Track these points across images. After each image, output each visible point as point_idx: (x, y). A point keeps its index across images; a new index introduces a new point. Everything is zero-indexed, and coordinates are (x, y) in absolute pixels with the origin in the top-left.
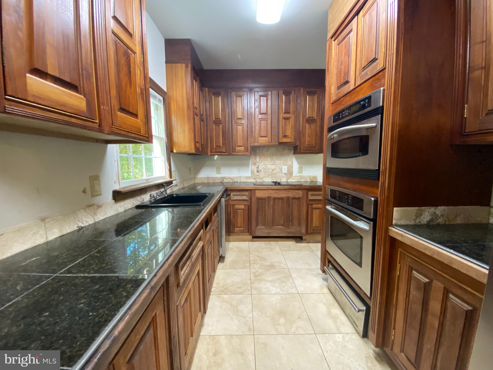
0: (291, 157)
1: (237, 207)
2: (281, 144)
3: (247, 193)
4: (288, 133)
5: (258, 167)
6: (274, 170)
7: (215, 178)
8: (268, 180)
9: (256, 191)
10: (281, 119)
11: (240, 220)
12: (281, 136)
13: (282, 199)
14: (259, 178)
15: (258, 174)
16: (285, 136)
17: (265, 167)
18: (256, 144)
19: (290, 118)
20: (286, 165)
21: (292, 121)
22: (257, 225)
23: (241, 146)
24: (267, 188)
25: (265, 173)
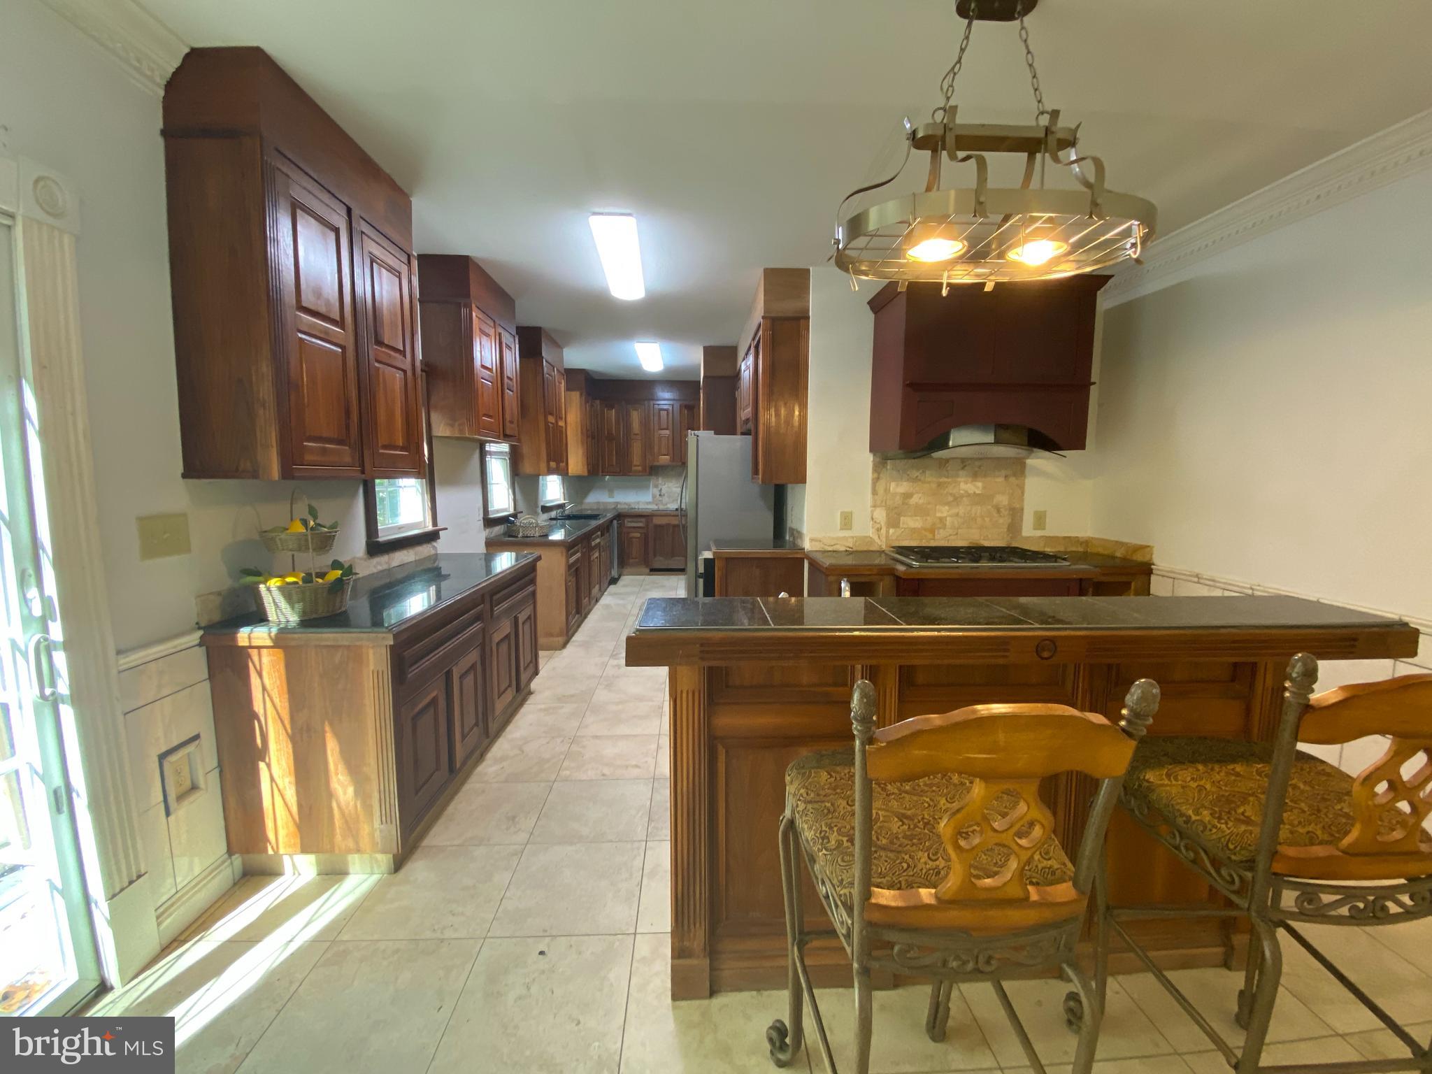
1: (631, 534)
5: (661, 490)
7: (607, 502)
8: (673, 506)
9: (653, 517)
11: (635, 550)
14: (662, 503)
15: (660, 499)
17: (669, 491)
18: (656, 463)
22: (655, 556)
23: (638, 466)
24: (666, 514)
25: (669, 497)
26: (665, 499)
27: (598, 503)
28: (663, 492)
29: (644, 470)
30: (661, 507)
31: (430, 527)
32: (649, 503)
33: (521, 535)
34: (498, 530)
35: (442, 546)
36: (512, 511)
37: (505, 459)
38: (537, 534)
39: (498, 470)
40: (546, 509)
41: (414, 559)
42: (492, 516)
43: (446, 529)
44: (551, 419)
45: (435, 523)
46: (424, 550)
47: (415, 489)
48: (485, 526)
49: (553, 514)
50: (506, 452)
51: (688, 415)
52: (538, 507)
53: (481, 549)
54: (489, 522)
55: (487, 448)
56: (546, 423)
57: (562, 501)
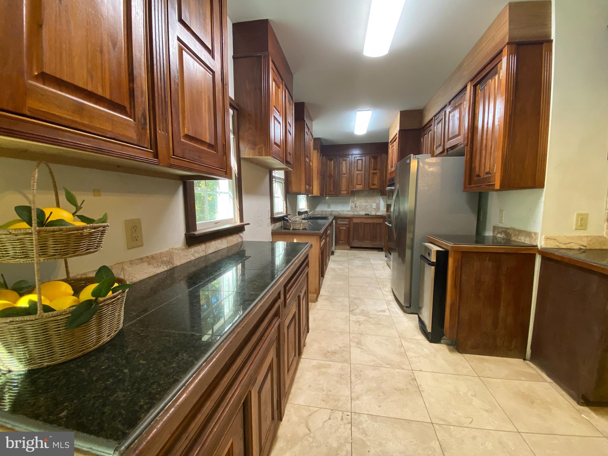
0: (379, 197)
1: (341, 228)
2: (370, 189)
3: (347, 220)
4: (376, 182)
5: (356, 204)
6: (367, 206)
7: (327, 211)
8: (363, 213)
9: (353, 219)
10: (371, 174)
11: (342, 236)
12: (371, 184)
13: (370, 224)
14: (356, 211)
15: (355, 209)
16: (373, 184)
17: (360, 204)
18: (354, 189)
19: (377, 173)
20: (375, 203)
21: (378, 174)
22: (353, 240)
23: (345, 191)
24: (360, 217)
25: (360, 208)
26: (358, 209)
27: (322, 211)
28: (357, 205)
29: (348, 193)
30: (356, 213)
31: (238, 223)
32: (348, 211)
33: (292, 228)
34: (278, 224)
35: (247, 236)
36: (285, 214)
37: (282, 183)
38: (301, 228)
39: (278, 189)
40: (300, 213)
41: (226, 246)
42: (276, 216)
43: (249, 224)
44: (307, 160)
45: (242, 219)
46: (233, 240)
47: (228, 195)
48: (271, 222)
49: (303, 216)
50: (283, 179)
51: (374, 161)
52: (296, 212)
53: (268, 238)
54: (274, 220)
55: (274, 174)
56: (305, 161)
57: (307, 210)
